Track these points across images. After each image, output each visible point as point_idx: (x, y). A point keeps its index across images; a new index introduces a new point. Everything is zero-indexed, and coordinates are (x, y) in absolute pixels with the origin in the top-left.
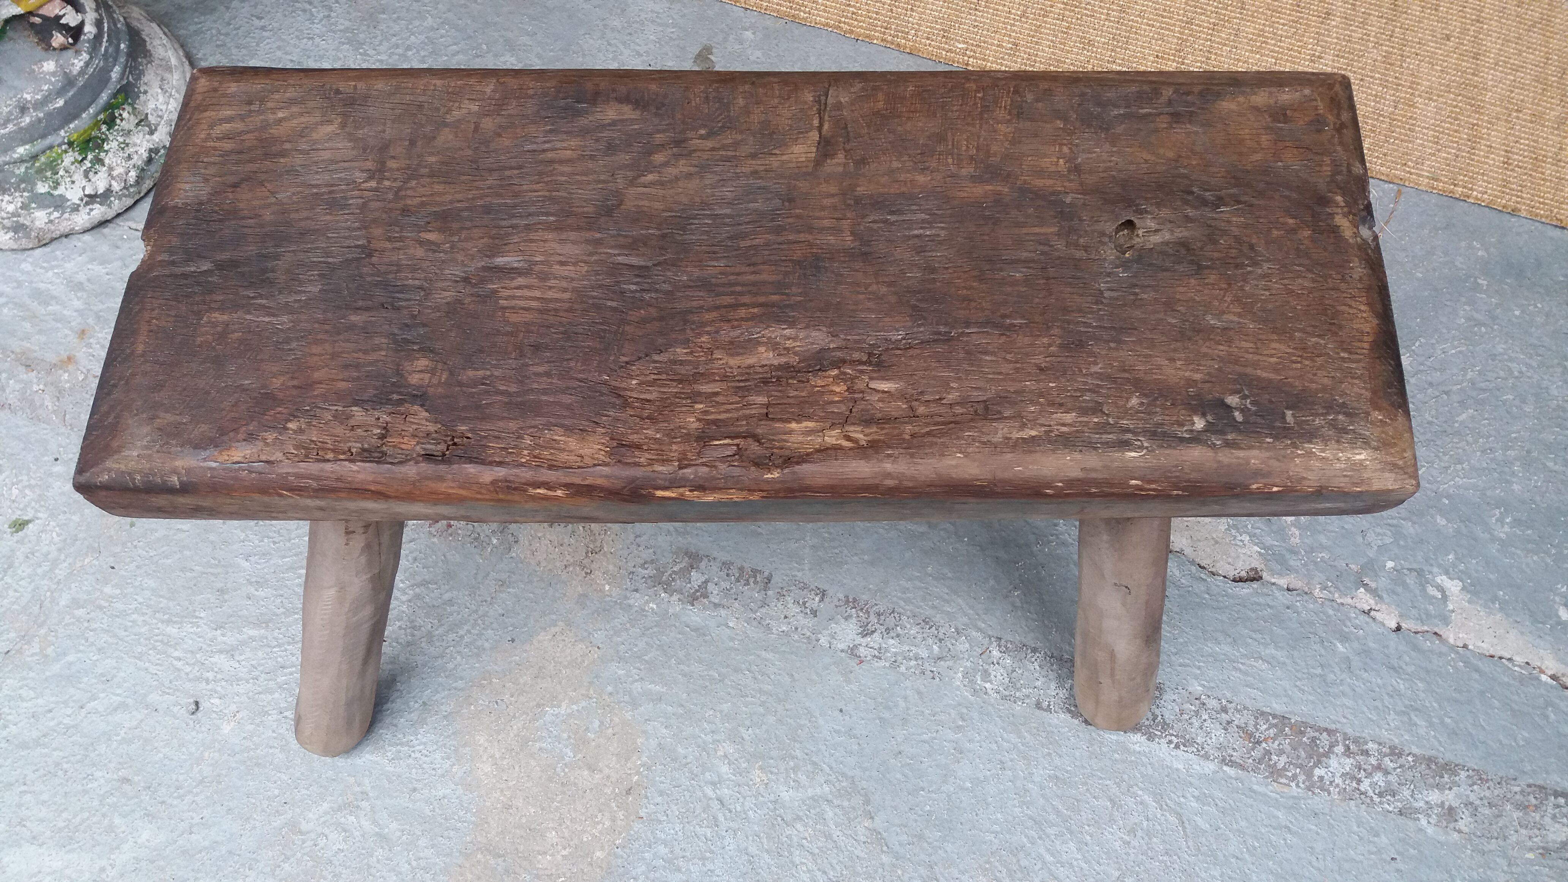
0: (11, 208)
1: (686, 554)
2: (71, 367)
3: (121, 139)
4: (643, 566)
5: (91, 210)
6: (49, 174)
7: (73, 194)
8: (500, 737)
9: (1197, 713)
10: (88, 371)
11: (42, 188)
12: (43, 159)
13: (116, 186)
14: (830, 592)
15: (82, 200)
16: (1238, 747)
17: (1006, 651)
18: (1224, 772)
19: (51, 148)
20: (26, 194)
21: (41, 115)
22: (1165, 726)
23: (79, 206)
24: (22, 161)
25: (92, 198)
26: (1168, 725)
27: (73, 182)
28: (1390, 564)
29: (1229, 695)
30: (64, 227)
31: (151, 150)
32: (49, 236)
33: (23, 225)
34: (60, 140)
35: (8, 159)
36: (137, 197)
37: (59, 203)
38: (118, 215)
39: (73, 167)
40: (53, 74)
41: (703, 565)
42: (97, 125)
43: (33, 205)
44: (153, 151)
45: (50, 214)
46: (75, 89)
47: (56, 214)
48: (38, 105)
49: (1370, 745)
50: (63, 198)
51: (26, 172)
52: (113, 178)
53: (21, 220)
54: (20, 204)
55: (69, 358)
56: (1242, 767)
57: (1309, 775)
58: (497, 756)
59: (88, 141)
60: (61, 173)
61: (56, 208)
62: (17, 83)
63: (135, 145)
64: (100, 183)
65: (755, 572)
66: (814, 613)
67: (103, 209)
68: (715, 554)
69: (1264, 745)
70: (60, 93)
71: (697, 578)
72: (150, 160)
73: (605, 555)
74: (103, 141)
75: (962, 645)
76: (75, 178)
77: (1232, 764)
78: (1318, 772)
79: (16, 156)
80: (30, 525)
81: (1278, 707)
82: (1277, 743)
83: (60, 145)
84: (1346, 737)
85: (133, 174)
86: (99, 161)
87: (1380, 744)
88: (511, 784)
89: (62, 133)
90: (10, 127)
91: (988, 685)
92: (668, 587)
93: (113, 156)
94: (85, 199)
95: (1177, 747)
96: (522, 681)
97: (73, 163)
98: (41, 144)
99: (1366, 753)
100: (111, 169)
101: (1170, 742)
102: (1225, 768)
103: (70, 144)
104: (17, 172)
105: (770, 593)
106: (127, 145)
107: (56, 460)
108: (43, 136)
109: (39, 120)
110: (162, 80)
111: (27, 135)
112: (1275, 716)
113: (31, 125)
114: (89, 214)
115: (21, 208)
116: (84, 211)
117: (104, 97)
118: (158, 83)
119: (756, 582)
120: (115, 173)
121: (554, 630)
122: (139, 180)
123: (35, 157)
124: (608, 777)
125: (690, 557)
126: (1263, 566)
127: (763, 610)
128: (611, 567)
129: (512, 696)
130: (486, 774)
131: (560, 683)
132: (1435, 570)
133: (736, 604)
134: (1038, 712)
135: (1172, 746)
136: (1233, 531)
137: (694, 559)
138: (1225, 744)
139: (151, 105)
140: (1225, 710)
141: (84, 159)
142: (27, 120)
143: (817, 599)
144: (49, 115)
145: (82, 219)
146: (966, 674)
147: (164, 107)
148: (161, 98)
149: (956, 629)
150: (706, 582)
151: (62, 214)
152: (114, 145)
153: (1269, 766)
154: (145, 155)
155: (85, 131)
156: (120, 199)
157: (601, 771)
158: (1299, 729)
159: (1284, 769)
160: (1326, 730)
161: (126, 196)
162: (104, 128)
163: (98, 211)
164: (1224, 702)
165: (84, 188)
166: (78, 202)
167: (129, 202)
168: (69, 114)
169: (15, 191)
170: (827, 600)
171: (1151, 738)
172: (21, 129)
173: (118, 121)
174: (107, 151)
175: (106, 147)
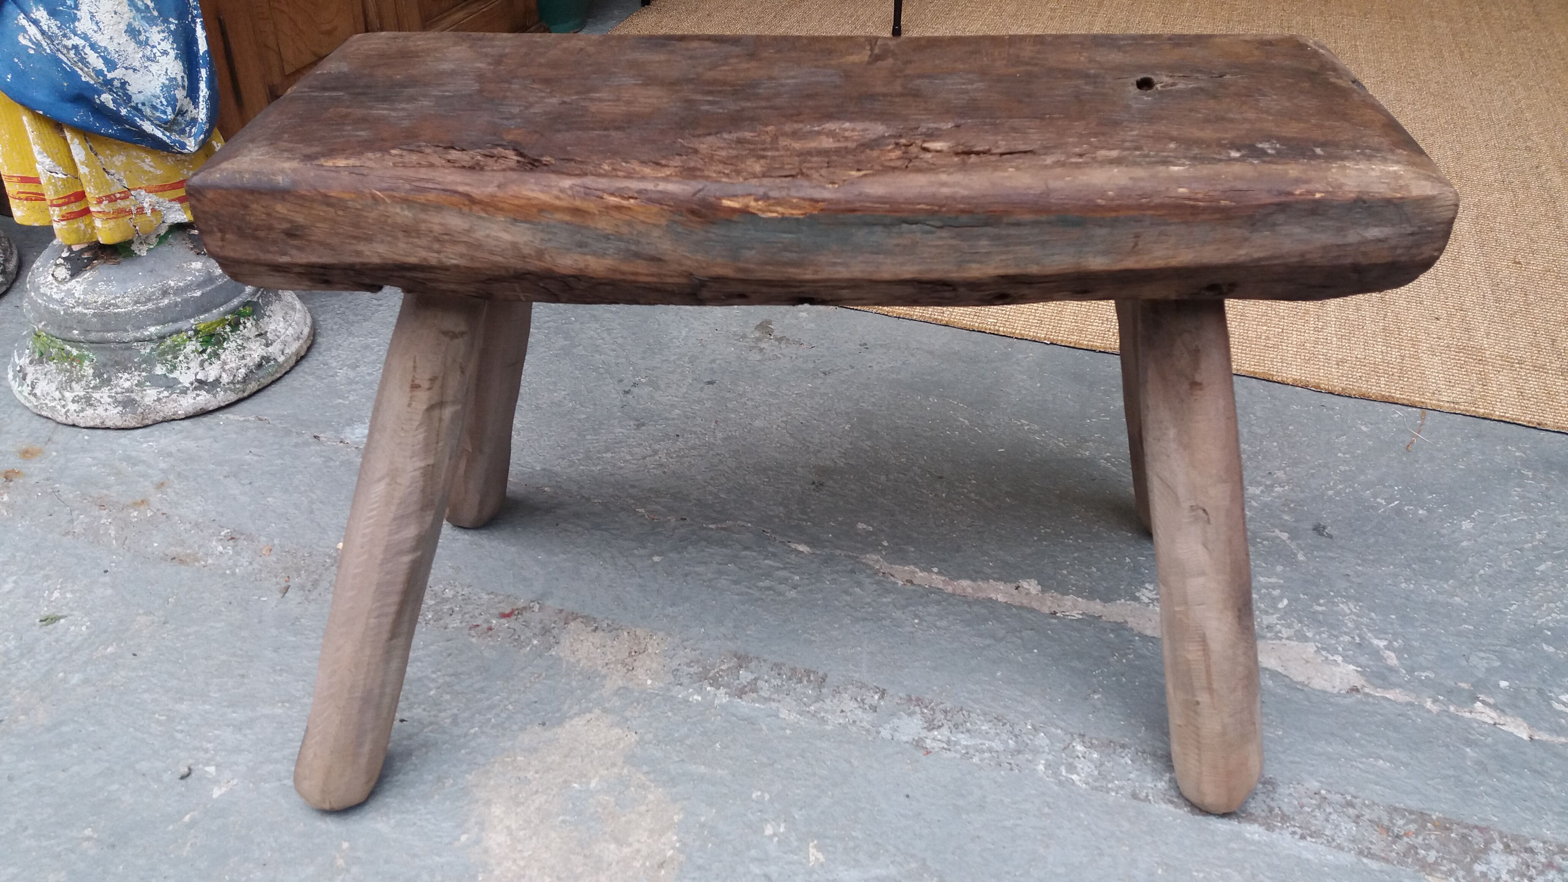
0: (127, 385)
1: (735, 656)
2: (142, 508)
3: (240, 342)
4: (689, 665)
5: (198, 395)
6: (169, 357)
7: (186, 378)
8: (519, 810)
9: (1319, 807)
10: (158, 510)
11: (160, 370)
12: (168, 342)
13: (225, 378)
14: (890, 691)
15: (192, 384)
16: (1377, 841)
17: (1092, 746)
18: (1365, 864)
19: (178, 332)
20: (144, 374)
21: (179, 300)
22: (1285, 818)
23: (188, 389)
24: (151, 340)
25: (201, 384)
26: (1288, 817)
27: (189, 368)
28: (1504, 684)
29: (1352, 790)
30: (168, 409)
31: (263, 358)
32: (152, 417)
33: (134, 400)
34: (188, 326)
35: (138, 335)
36: (241, 395)
37: (171, 385)
38: (220, 409)
39: (192, 355)
40: (199, 271)
41: (753, 665)
42: (222, 322)
43: (148, 384)
44: (266, 359)
45: (160, 392)
46: (213, 286)
47: (166, 393)
48: (178, 291)
49: (1533, 844)
50: (176, 381)
51: (150, 353)
52: (224, 370)
53: (133, 395)
54: (136, 382)
55: (143, 502)
56: (1386, 860)
57: (1469, 871)
58: (514, 827)
59: (212, 335)
60: (181, 358)
61: (168, 388)
62: (166, 273)
63: (251, 349)
64: (212, 372)
65: (808, 673)
66: (874, 709)
67: (208, 396)
68: (766, 657)
69: (1405, 839)
70: (199, 286)
71: (745, 676)
72: (260, 366)
73: (649, 655)
74: (225, 339)
75: (1041, 739)
76: (191, 365)
77: (1371, 856)
78: (1479, 868)
79: (146, 333)
80: (62, 621)
81: (1413, 803)
82: (1421, 838)
83: (187, 331)
84: (1502, 836)
85: (243, 371)
86: (217, 356)
87: (1544, 842)
88: (526, 854)
89: (192, 321)
90: (150, 305)
91: (1075, 777)
92: (715, 683)
93: (229, 354)
94: (196, 384)
95: (1303, 837)
96: (549, 760)
97: (193, 352)
98: (171, 327)
99: (1531, 851)
100: (225, 363)
101: (1294, 833)
102: (1365, 860)
103: (197, 332)
104: (143, 352)
105: (824, 690)
106: (244, 348)
107: (106, 571)
108: (175, 321)
109: (176, 304)
110: (286, 313)
111: (161, 316)
112: (1411, 812)
113: (168, 306)
114: (195, 398)
115: (136, 385)
116: (191, 394)
117: (235, 302)
118: (282, 314)
119: (809, 681)
120: (227, 367)
121: (588, 716)
122: (246, 380)
123: (162, 338)
124: (638, 851)
125: (739, 658)
126: (1363, 682)
127: (818, 705)
128: (654, 665)
129: (537, 772)
130: (499, 844)
131: (591, 762)
132: (1556, 690)
133: (788, 699)
134: (1135, 803)
135: (1297, 837)
136: (1324, 653)
137: (742, 660)
138: (1359, 836)
139: (272, 327)
140: (1350, 804)
141: (204, 351)
142: (166, 301)
143: (876, 697)
144: (186, 301)
145: (188, 403)
146: (1048, 766)
147: (283, 331)
148: (282, 324)
149: (1033, 726)
150: (756, 679)
151: (171, 394)
152: (233, 345)
153: (1418, 860)
154: (257, 359)
155: (212, 324)
156: (225, 391)
157: (630, 845)
158: (1444, 826)
159: (1436, 863)
160: (1476, 827)
161: (231, 390)
162: (228, 329)
163: (204, 399)
164: (1349, 798)
165: (196, 374)
166: (188, 385)
167: (233, 397)
168: (202, 306)
169: (136, 370)
170: (887, 698)
171: (1270, 828)
172: (158, 308)
173: (241, 327)
174: (225, 349)
175: (225, 345)
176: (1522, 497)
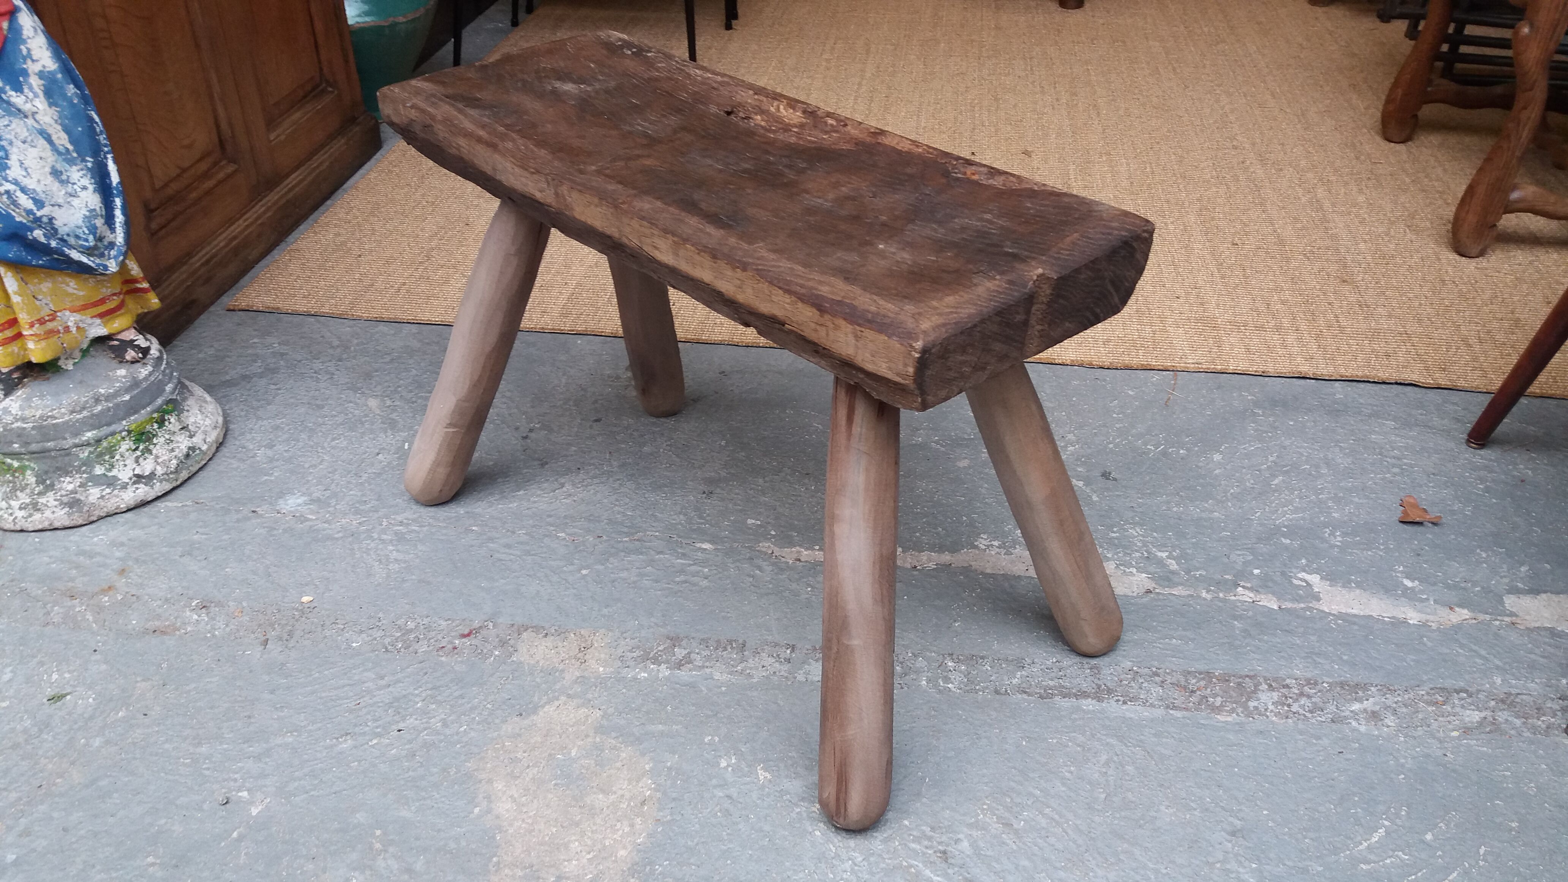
0: (70, 487)
1: (668, 638)
2: (111, 593)
3: (167, 437)
4: (631, 651)
5: (137, 489)
6: (107, 458)
7: (124, 474)
8: (517, 782)
9: (1134, 679)
10: (127, 593)
11: (99, 470)
12: (105, 444)
13: (160, 471)
14: (799, 646)
15: (131, 479)
16: (1178, 697)
17: (959, 661)
18: (1171, 715)
19: (113, 434)
20: (85, 476)
21: (111, 405)
22: (1110, 691)
23: (128, 484)
24: (88, 444)
25: (139, 478)
26: (1112, 690)
27: (125, 465)
28: (1256, 572)
29: (1156, 663)
30: (111, 505)
31: (189, 448)
32: (97, 513)
33: (79, 500)
34: (121, 428)
35: (77, 441)
36: (175, 484)
37: (111, 482)
38: (158, 498)
39: (127, 453)
40: (125, 377)
41: (684, 643)
42: (151, 420)
43: (90, 484)
44: (192, 449)
45: (103, 490)
46: (139, 390)
47: (108, 491)
48: (108, 398)
49: (1288, 681)
50: (115, 478)
51: (88, 456)
52: (158, 464)
53: (78, 496)
54: (78, 484)
55: (110, 588)
56: (1186, 709)
57: (1246, 707)
58: (516, 796)
59: (143, 433)
60: (117, 457)
61: (109, 485)
62: (94, 382)
63: (178, 442)
64: (147, 466)
65: (730, 642)
66: (788, 661)
67: (147, 488)
68: (693, 635)
69: (1198, 693)
70: (127, 390)
71: (680, 653)
72: (187, 456)
73: (596, 649)
74: (154, 436)
75: (921, 662)
76: (127, 463)
77: (1175, 708)
78: (1252, 704)
79: (84, 438)
80: (68, 697)
81: (1201, 666)
82: (1209, 690)
83: (121, 432)
84: (1266, 679)
85: (174, 462)
86: (150, 452)
87: (1296, 679)
88: (531, 814)
89: (124, 422)
90: (85, 413)
91: (950, 686)
92: (656, 661)
93: (160, 448)
94: (134, 479)
95: (1125, 703)
96: (533, 741)
97: (128, 450)
98: (106, 430)
99: (1287, 686)
100: (157, 457)
101: (1118, 701)
102: (1171, 712)
103: (129, 432)
104: (81, 456)
105: (746, 653)
106: (172, 441)
107: (95, 651)
108: (109, 424)
109: (109, 409)
110: (201, 406)
111: (96, 422)
112: (1200, 673)
113: (102, 412)
114: (134, 492)
115: (79, 486)
116: (131, 489)
117: (159, 401)
118: (198, 408)
119: (732, 648)
120: (160, 460)
121: (557, 703)
122: (177, 471)
123: (98, 441)
124: (623, 796)
125: (671, 640)
126: (1154, 585)
127: (743, 665)
128: (603, 656)
129: (525, 752)
130: (507, 810)
131: (568, 737)
132: (1294, 570)
133: (718, 664)
134: (998, 697)
135: (1121, 703)
136: (1122, 568)
137: (675, 641)
138: (1165, 695)
139: (192, 420)
140: (1157, 674)
141: (136, 449)
142: (99, 408)
143: (788, 652)
144: (117, 406)
145: (129, 496)
146: (929, 681)
147: (202, 422)
148: (200, 417)
149: (913, 654)
150: (689, 653)
151: (113, 491)
152: (162, 440)
153: (1209, 705)
154: (185, 450)
155: (142, 423)
156: (161, 482)
157: (615, 793)
158: (1225, 679)
159: (1221, 705)
160: (1247, 676)
161: (166, 480)
162: (156, 426)
163: (143, 492)
164: (1154, 669)
165: (134, 470)
166: (128, 481)
167: (168, 487)
168: (132, 409)
169: (77, 473)
170: (797, 651)
171: (1100, 700)
172: (93, 415)
173: (167, 423)
174: (155, 444)
175: (155, 441)
176: (1256, 431)
